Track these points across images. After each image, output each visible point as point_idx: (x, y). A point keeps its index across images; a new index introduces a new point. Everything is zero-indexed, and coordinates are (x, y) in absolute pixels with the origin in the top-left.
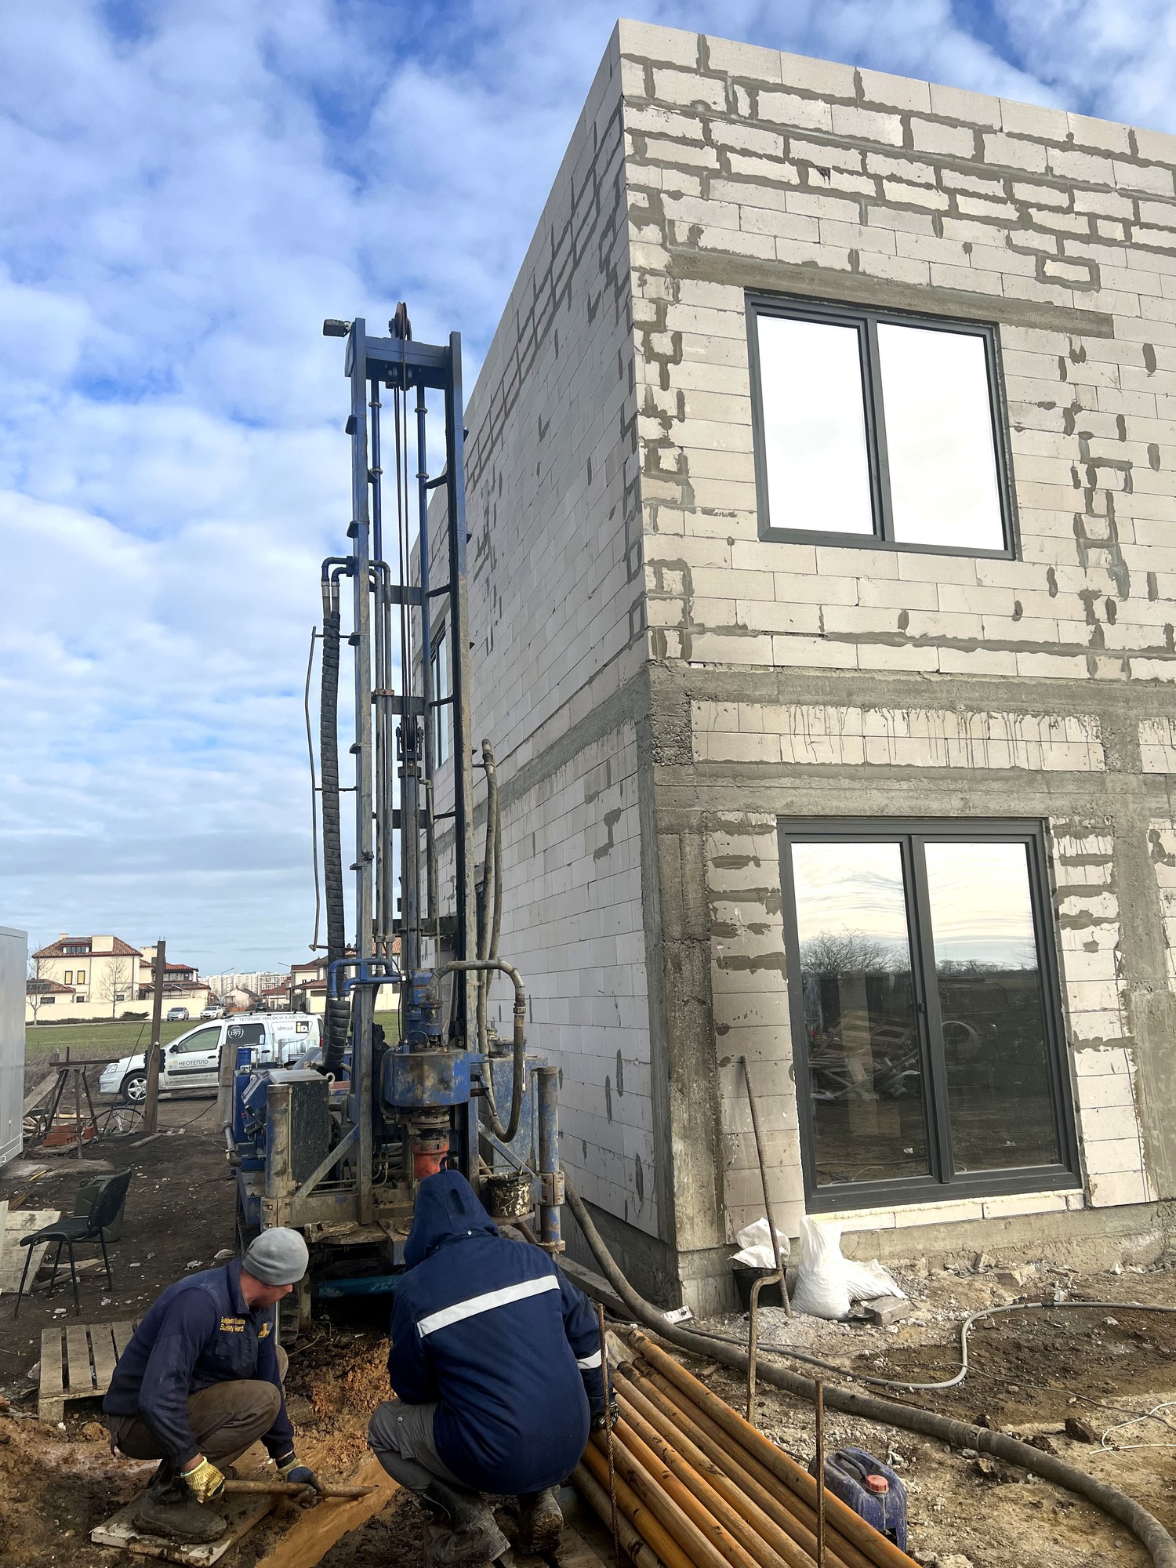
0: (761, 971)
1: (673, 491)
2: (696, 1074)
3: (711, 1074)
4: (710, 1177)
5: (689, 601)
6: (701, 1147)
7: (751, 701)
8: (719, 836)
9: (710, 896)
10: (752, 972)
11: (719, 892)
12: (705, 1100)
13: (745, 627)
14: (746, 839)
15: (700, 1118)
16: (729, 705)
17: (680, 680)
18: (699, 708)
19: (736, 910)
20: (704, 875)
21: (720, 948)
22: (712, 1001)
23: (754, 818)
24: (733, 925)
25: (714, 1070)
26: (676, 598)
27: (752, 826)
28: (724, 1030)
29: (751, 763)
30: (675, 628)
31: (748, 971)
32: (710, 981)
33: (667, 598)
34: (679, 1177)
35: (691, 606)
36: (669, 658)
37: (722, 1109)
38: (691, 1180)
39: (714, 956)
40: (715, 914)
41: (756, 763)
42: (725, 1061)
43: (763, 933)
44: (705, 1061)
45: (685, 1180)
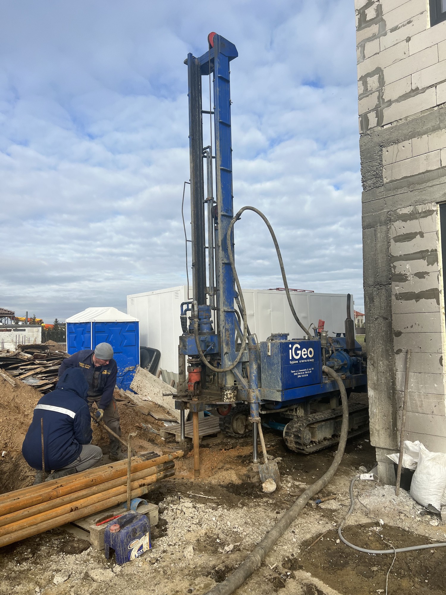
0: (423, 301)
1: (374, 29)
2: (382, 357)
3: (390, 358)
4: (389, 412)
5: (382, 89)
6: (384, 396)
7: (420, 134)
8: (398, 224)
9: (391, 259)
10: (417, 301)
11: (397, 256)
12: (387, 371)
13: (417, 89)
14: (415, 222)
15: (383, 380)
16: (406, 143)
17: (376, 139)
18: (388, 151)
19: (408, 265)
20: (388, 248)
21: (397, 288)
22: (391, 318)
23: (420, 208)
24: (405, 274)
25: (392, 355)
26: (374, 92)
27: (419, 213)
28: (399, 334)
29: (419, 174)
30: (373, 110)
31: (414, 300)
32: (391, 307)
33: (369, 95)
34: (371, 409)
35: (383, 93)
36: (371, 128)
37: (397, 377)
38: (377, 411)
39: (394, 293)
40: (395, 269)
41: (423, 173)
42: (399, 351)
43: (424, 277)
44: (387, 351)
45: (375, 411)
